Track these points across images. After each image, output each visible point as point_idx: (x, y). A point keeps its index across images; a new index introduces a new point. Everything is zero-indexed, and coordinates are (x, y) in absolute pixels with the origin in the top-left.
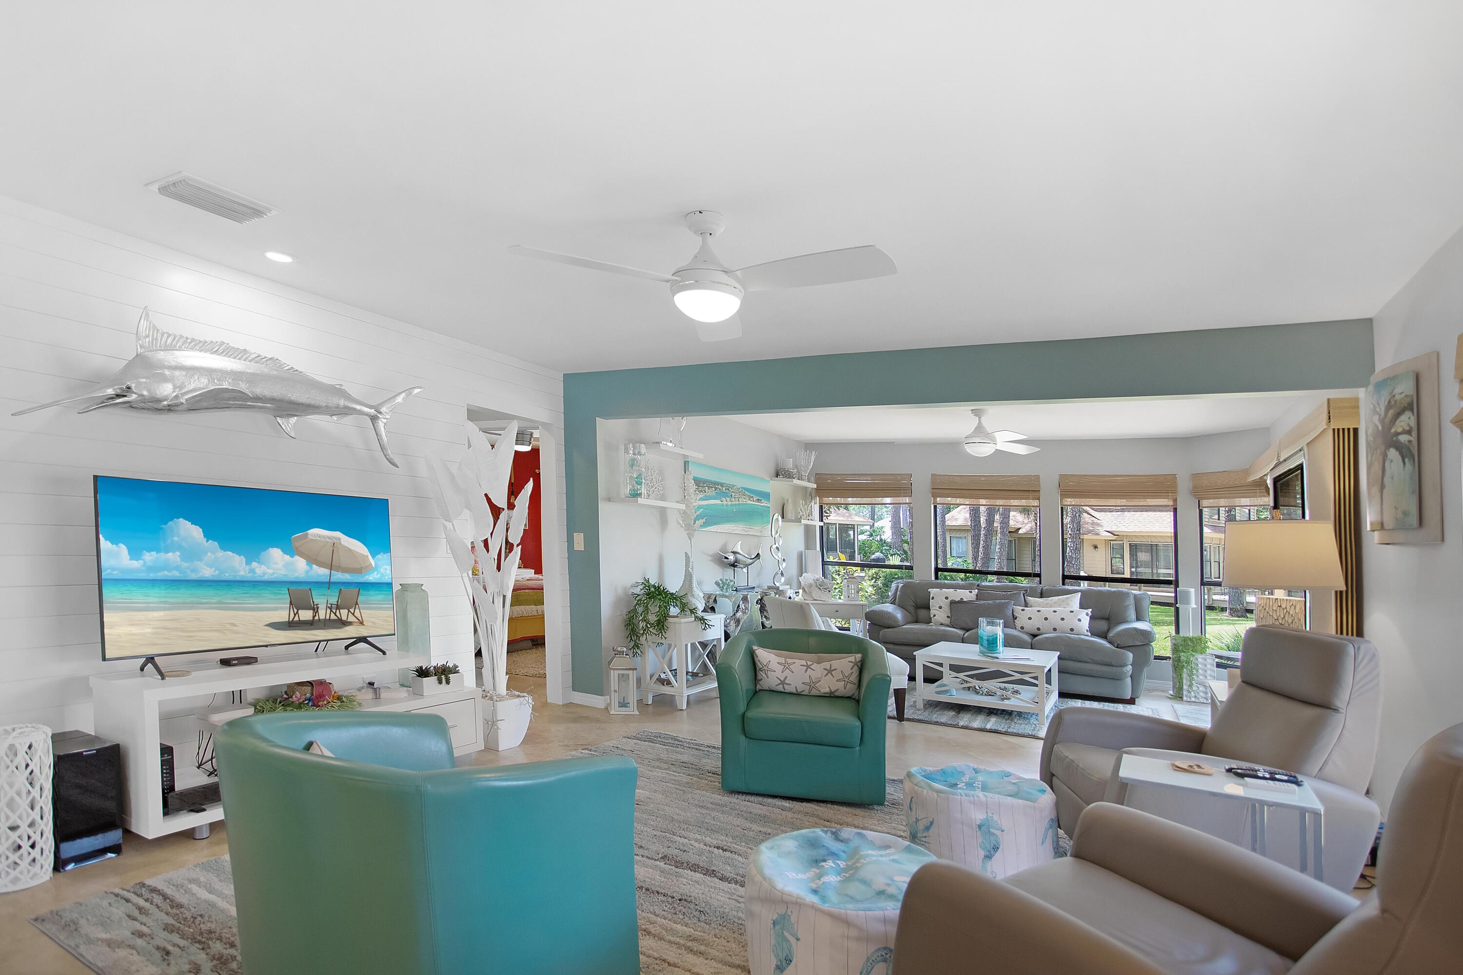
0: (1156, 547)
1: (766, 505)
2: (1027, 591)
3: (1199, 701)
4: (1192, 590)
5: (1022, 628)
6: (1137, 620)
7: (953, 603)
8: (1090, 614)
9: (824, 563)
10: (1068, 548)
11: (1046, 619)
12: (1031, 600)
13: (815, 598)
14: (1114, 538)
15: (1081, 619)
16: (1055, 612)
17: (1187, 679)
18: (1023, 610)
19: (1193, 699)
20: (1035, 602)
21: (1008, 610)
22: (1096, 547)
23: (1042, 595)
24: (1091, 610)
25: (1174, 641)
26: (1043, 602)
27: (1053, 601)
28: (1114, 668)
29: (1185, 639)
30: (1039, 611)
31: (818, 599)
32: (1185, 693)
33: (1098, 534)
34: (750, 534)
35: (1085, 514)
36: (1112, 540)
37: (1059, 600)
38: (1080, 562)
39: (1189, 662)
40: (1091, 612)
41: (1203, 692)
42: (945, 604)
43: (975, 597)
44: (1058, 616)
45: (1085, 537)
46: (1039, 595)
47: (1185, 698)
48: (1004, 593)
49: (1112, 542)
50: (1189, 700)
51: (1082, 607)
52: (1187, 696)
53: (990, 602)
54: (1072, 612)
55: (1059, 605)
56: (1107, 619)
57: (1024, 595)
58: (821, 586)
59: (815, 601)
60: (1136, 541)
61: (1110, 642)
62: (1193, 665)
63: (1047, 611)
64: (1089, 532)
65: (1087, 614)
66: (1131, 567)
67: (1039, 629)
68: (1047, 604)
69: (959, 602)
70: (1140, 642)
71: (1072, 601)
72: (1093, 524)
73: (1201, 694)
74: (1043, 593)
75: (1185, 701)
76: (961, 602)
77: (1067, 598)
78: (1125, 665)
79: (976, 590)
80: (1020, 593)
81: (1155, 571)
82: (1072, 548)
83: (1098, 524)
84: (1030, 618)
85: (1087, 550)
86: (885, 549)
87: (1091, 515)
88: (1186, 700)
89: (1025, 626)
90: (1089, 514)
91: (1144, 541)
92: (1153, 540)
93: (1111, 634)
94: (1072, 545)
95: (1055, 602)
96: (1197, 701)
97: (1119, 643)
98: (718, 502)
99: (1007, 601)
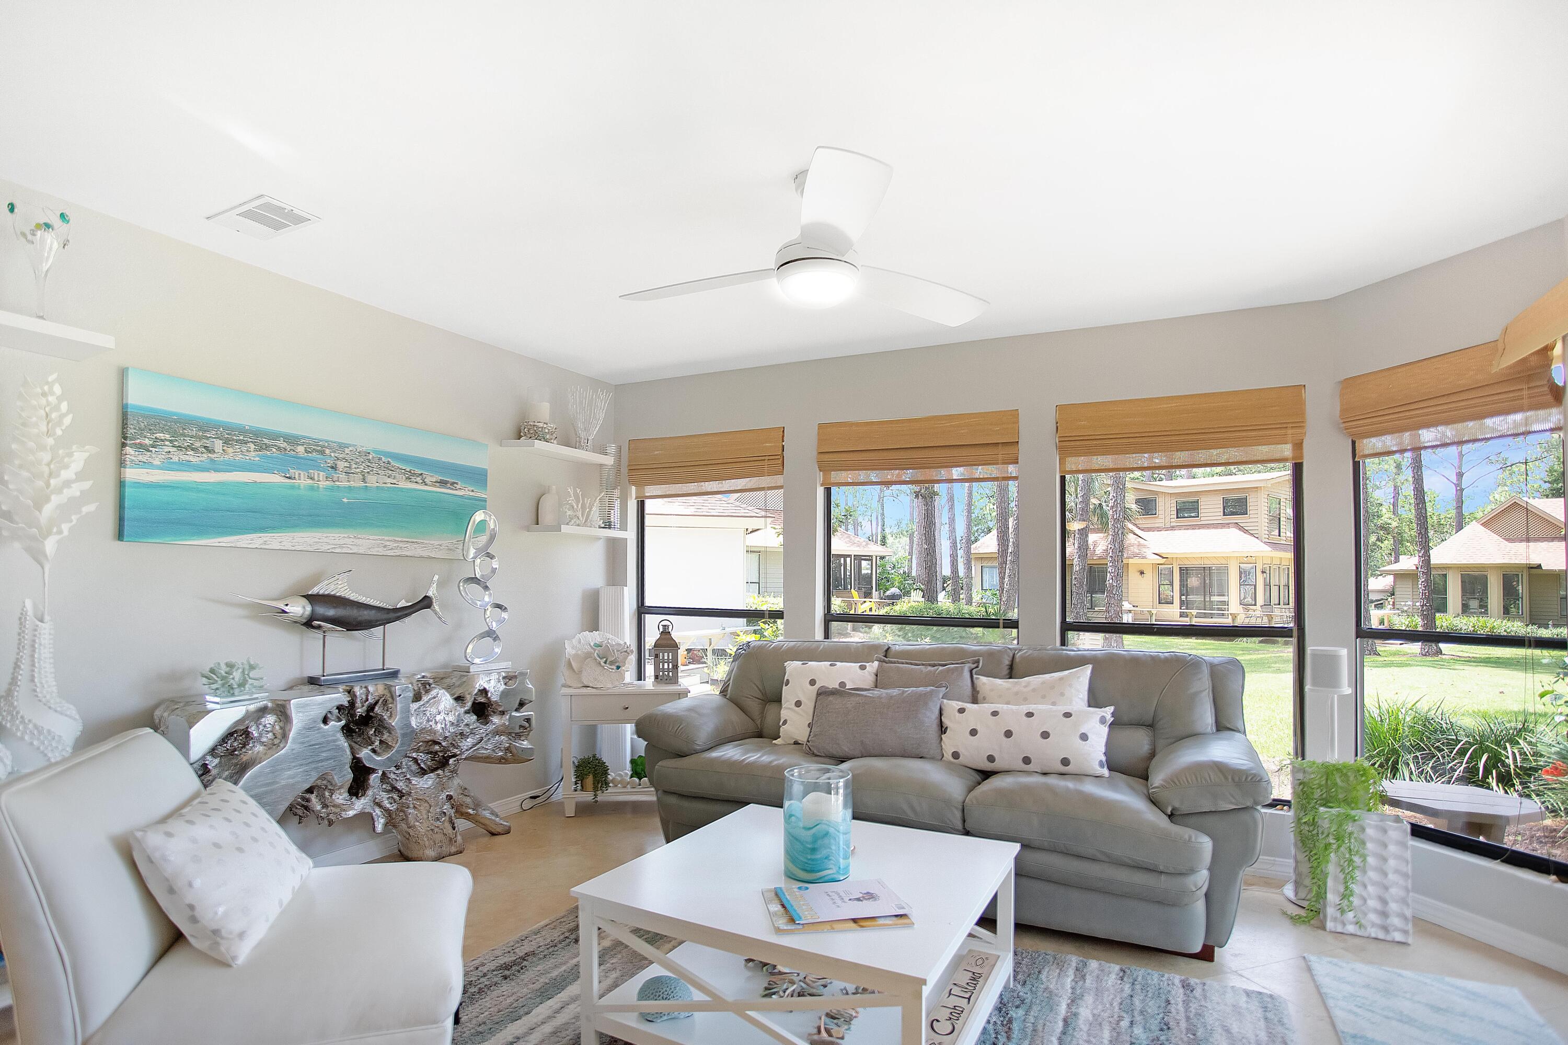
0: (1210, 570)
1: (472, 494)
2: (978, 662)
3: (1366, 934)
4: (1344, 652)
5: (956, 755)
6: (1218, 730)
7: (823, 693)
8: (1110, 720)
9: (643, 610)
10: (1108, 574)
11: (1008, 734)
12: (984, 684)
13: (586, 683)
14: (1163, 561)
15: (1089, 735)
16: (1030, 715)
17: (1336, 878)
18: (961, 711)
19: (1351, 928)
20: (992, 690)
21: (928, 714)
22: (1142, 573)
23: (1012, 672)
24: (1112, 709)
25: (1300, 776)
26: (1008, 689)
27: (1030, 688)
28: (1163, 877)
29: (1329, 771)
30: (995, 714)
31: (591, 685)
32: (1330, 911)
33: (1144, 557)
34: (408, 553)
35: (1131, 536)
36: (1161, 564)
37: (1043, 683)
38: (1122, 591)
39: (1343, 836)
40: (1113, 714)
41: (1376, 911)
42: (808, 695)
43: (873, 678)
44: (1037, 725)
45: (1131, 561)
46: (1005, 671)
47: (1330, 925)
48: (930, 668)
49: (1160, 566)
50: (1339, 929)
51: (1094, 701)
52: (1335, 919)
53: (895, 692)
54: (1068, 715)
55: (1044, 697)
56: (1151, 726)
57: (971, 671)
58: (601, 658)
59: (585, 691)
60: (1188, 564)
61: (1154, 801)
62: (1354, 845)
63: (1012, 713)
64: (1135, 555)
65: (1103, 721)
66: (1181, 595)
67: (991, 759)
68: (1017, 694)
69: (834, 692)
70: (1232, 803)
71: (1070, 685)
72: (1139, 545)
73: (1373, 917)
74: (1014, 666)
75: (1331, 932)
76: (840, 692)
77: (1061, 679)
78: (1192, 871)
79: (876, 663)
80: (962, 668)
81: (1207, 599)
82: (1112, 575)
83: (1144, 546)
84: (974, 732)
85: (1133, 575)
86: (908, 584)
87: (1137, 535)
88: (1333, 930)
89: (962, 751)
90: (1135, 534)
91: (1197, 563)
92: (1206, 563)
93: (1158, 779)
94: (1113, 571)
95: (1034, 690)
96: (1359, 933)
97: (1177, 805)
98: (276, 479)
99: (929, 689)
